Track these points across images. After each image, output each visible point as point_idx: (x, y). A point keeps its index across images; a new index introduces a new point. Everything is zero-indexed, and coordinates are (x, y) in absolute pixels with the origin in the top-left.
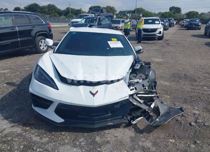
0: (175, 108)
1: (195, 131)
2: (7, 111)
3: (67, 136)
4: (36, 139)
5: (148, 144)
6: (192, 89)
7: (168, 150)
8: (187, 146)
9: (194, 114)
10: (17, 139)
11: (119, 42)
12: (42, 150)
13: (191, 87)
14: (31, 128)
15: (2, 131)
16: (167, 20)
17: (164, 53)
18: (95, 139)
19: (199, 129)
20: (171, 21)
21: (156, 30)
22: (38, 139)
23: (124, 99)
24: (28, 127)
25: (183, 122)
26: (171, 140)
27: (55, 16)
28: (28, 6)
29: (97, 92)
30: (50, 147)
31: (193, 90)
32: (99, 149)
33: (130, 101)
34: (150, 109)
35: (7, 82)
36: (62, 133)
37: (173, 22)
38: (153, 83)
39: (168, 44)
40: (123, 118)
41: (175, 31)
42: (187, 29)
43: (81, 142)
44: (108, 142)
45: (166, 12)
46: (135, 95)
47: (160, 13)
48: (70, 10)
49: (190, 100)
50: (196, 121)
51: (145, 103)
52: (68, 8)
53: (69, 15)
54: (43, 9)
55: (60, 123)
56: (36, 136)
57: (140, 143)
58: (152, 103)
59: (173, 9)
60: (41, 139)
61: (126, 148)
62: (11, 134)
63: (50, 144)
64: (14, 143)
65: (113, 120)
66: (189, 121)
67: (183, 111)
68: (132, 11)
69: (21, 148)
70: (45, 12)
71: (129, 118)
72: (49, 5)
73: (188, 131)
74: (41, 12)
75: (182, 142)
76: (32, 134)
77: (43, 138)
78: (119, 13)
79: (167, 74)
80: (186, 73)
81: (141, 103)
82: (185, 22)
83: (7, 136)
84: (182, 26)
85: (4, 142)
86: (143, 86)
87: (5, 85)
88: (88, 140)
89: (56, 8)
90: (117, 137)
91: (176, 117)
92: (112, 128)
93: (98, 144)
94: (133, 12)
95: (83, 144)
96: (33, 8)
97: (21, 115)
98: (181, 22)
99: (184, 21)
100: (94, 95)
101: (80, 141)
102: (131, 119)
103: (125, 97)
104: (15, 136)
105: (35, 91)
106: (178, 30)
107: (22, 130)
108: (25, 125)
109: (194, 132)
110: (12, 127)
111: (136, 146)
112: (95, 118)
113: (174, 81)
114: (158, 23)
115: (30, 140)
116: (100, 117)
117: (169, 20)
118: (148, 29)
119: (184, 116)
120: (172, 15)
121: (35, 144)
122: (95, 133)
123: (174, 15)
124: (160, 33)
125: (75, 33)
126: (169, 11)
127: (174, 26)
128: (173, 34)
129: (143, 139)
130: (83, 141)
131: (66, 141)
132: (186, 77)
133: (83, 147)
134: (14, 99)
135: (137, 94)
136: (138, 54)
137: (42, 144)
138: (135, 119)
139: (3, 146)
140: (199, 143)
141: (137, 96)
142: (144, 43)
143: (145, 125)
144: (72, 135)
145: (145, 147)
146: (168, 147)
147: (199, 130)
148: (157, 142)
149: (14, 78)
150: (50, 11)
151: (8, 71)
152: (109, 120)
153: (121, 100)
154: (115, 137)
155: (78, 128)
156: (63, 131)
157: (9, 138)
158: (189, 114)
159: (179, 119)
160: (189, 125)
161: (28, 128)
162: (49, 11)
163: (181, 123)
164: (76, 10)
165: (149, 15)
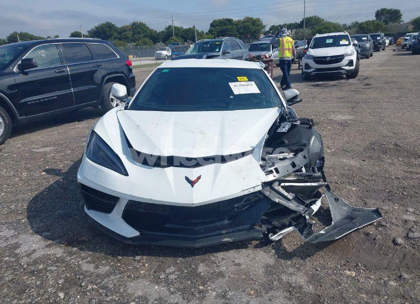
0: (364, 210)
1: (404, 256)
2: (41, 220)
3: (144, 263)
4: (88, 267)
5: (300, 279)
6: (407, 172)
7: (339, 290)
8: (381, 284)
9: (406, 221)
10: (53, 268)
11: (253, 83)
12: (96, 287)
13: (406, 169)
14: (81, 249)
15: (30, 254)
16: (369, 37)
17: (356, 103)
18: (196, 268)
19: (413, 251)
20: (378, 38)
21: (343, 59)
22: (90, 268)
23: (252, 191)
24: (76, 247)
25: (379, 237)
26: (348, 273)
27: (145, 43)
28: (96, 28)
29: (199, 178)
30: (110, 282)
31: (409, 175)
32: (201, 287)
33: (265, 196)
34: (307, 211)
35: (47, 167)
36: (135, 259)
37: (382, 40)
38: (318, 161)
39: (368, 85)
40: (251, 228)
41: (386, 58)
42: (413, 54)
43: (170, 274)
44: (221, 275)
45: (369, 21)
46: (277, 183)
47: (357, 23)
48: (172, 30)
49: (401, 194)
50: (407, 234)
51: (296, 199)
52: (170, 27)
53: (171, 39)
54: (123, 33)
55: (131, 239)
56: (87, 262)
57: (284, 278)
58: (316, 201)
59: (382, 14)
60: (97, 267)
61: (255, 286)
62: (45, 259)
63: (112, 277)
64: (48, 275)
65: (233, 232)
66: (393, 236)
67: (380, 215)
68: (296, 25)
69: (60, 284)
70: (126, 39)
71: (264, 228)
72: (134, 24)
73: (387, 255)
74: (120, 39)
75: (372, 277)
76: (82, 259)
77: (100, 267)
78: (270, 29)
79: (358, 145)
80: (398, 142)
81: (289, 200)
82: (408, 38)
83: (38, 262)
84: (403, 48)
85: (32, 272)
86: (294, 165)
87: (44, 173)
88: (183, 271)
89: (148, 28)
90: (239, 265)
91: (365, 228)
92: (232, 249)
93: (202, 278)
94: (299, 26)
95: (172, 277)
96: (104, 32)
97: (65, 225)
98: (401, 40)
99: (408, 36)
100: (192, 183)
101: (167, 272)
102: (269, 231)
103: (254, 187)
104: (51, 263)
105: (87, 179)
106: (394, 56)
107: (64, 253)
108: (70, 243)
109: (402, 256)
110: (47, 246)
111: (275, 283)
112: (197, 228)
113: (371, 157)
114: (347, 43)
115: (77, 269)
116: (208, 226)
117: (374, 37)
118: (325, 57)
119: (382, 225)
120: (381, 27)
121: (85, 277)
122: (197, 257)
123: (386, 26)
124: (351, 63)
125: (167, 71)
126: (374, 19)
127: (386, 49)
128: (382, 65)
129: (291, 270)
130: (173, 273)
131: (142, 272)
132: (399, 148)
133: (172, 283)
134: (57, 198)
135: (280, 181)
136: (290, 105)
137: (97, 276)
138: (278, 230)
139: (30, 279)
140: (408, 277)
141: (279, 185)
142: (318, 85)
143: (299, 243)
144: (155, 261)
145: (294, 285)
146: (340, 285)
147: (412, 253)
148: (318, 275)
149: (61, 161)
150: (136, 35)
151: (52, 148)
152: (224, 232)
153: (246, 193)
154: (235, 265)
155: (167, 247)
156: (138, 255)
157: (41, 267)
158: (394, 221)
159: (371, 232)
160: (391, 244)
161: (75, 249)
162: (133, 35)
163: (375, 239)
164: (186, 29)
165: (332, 29)
